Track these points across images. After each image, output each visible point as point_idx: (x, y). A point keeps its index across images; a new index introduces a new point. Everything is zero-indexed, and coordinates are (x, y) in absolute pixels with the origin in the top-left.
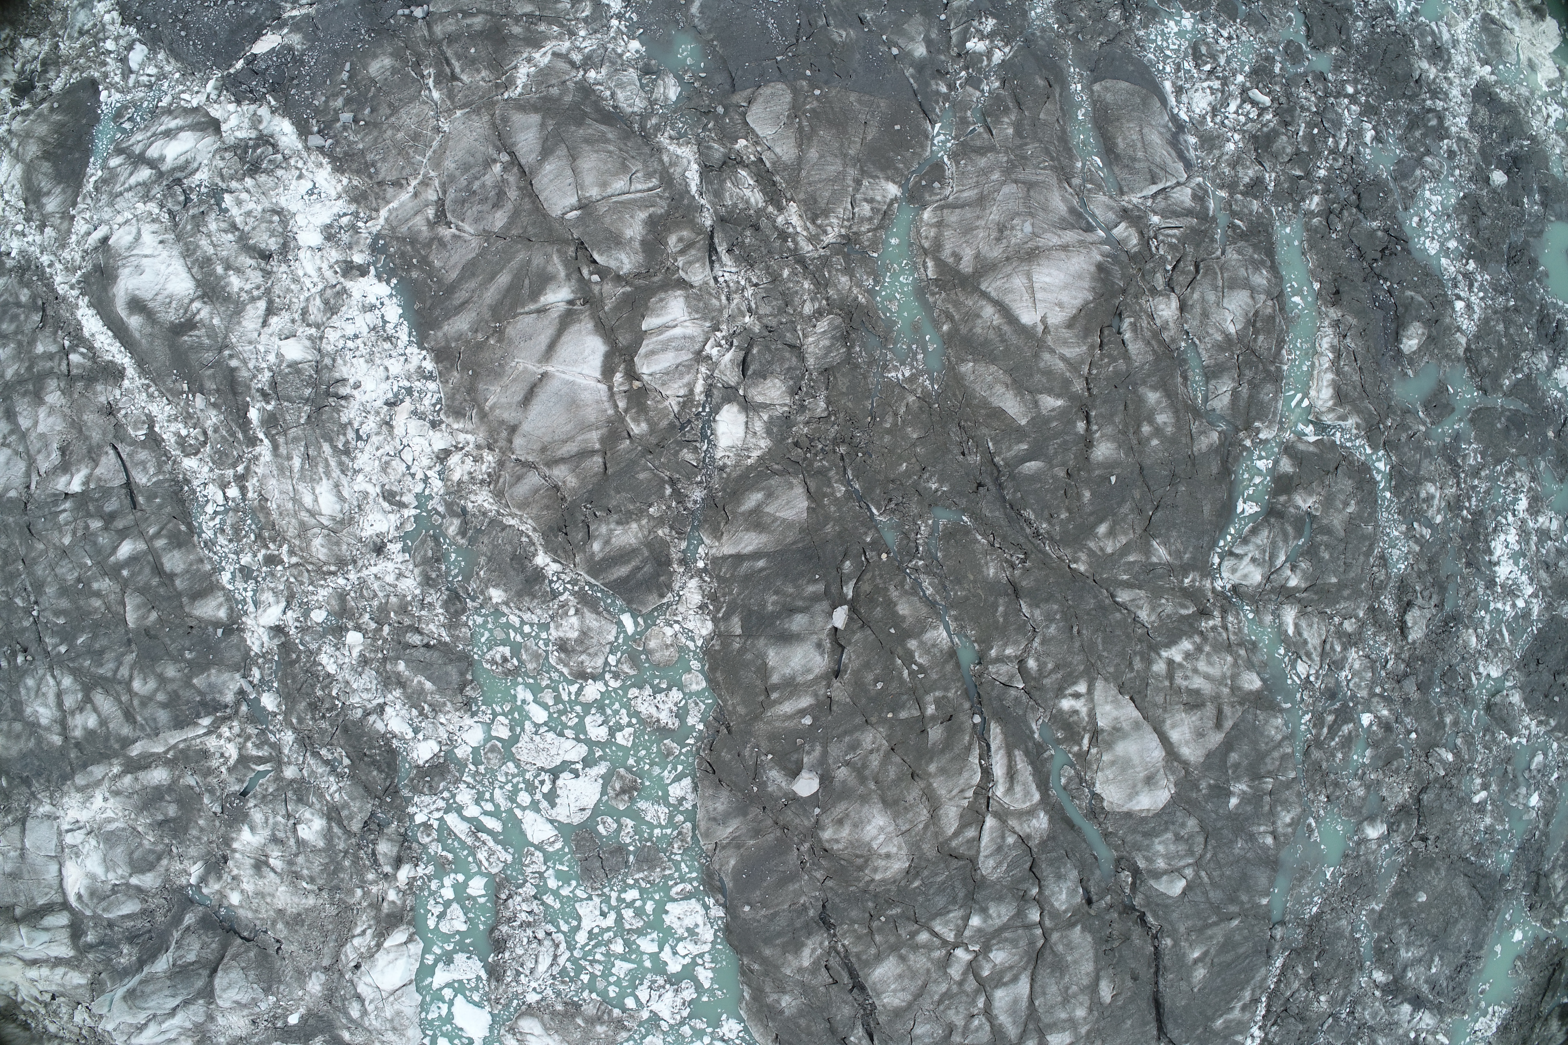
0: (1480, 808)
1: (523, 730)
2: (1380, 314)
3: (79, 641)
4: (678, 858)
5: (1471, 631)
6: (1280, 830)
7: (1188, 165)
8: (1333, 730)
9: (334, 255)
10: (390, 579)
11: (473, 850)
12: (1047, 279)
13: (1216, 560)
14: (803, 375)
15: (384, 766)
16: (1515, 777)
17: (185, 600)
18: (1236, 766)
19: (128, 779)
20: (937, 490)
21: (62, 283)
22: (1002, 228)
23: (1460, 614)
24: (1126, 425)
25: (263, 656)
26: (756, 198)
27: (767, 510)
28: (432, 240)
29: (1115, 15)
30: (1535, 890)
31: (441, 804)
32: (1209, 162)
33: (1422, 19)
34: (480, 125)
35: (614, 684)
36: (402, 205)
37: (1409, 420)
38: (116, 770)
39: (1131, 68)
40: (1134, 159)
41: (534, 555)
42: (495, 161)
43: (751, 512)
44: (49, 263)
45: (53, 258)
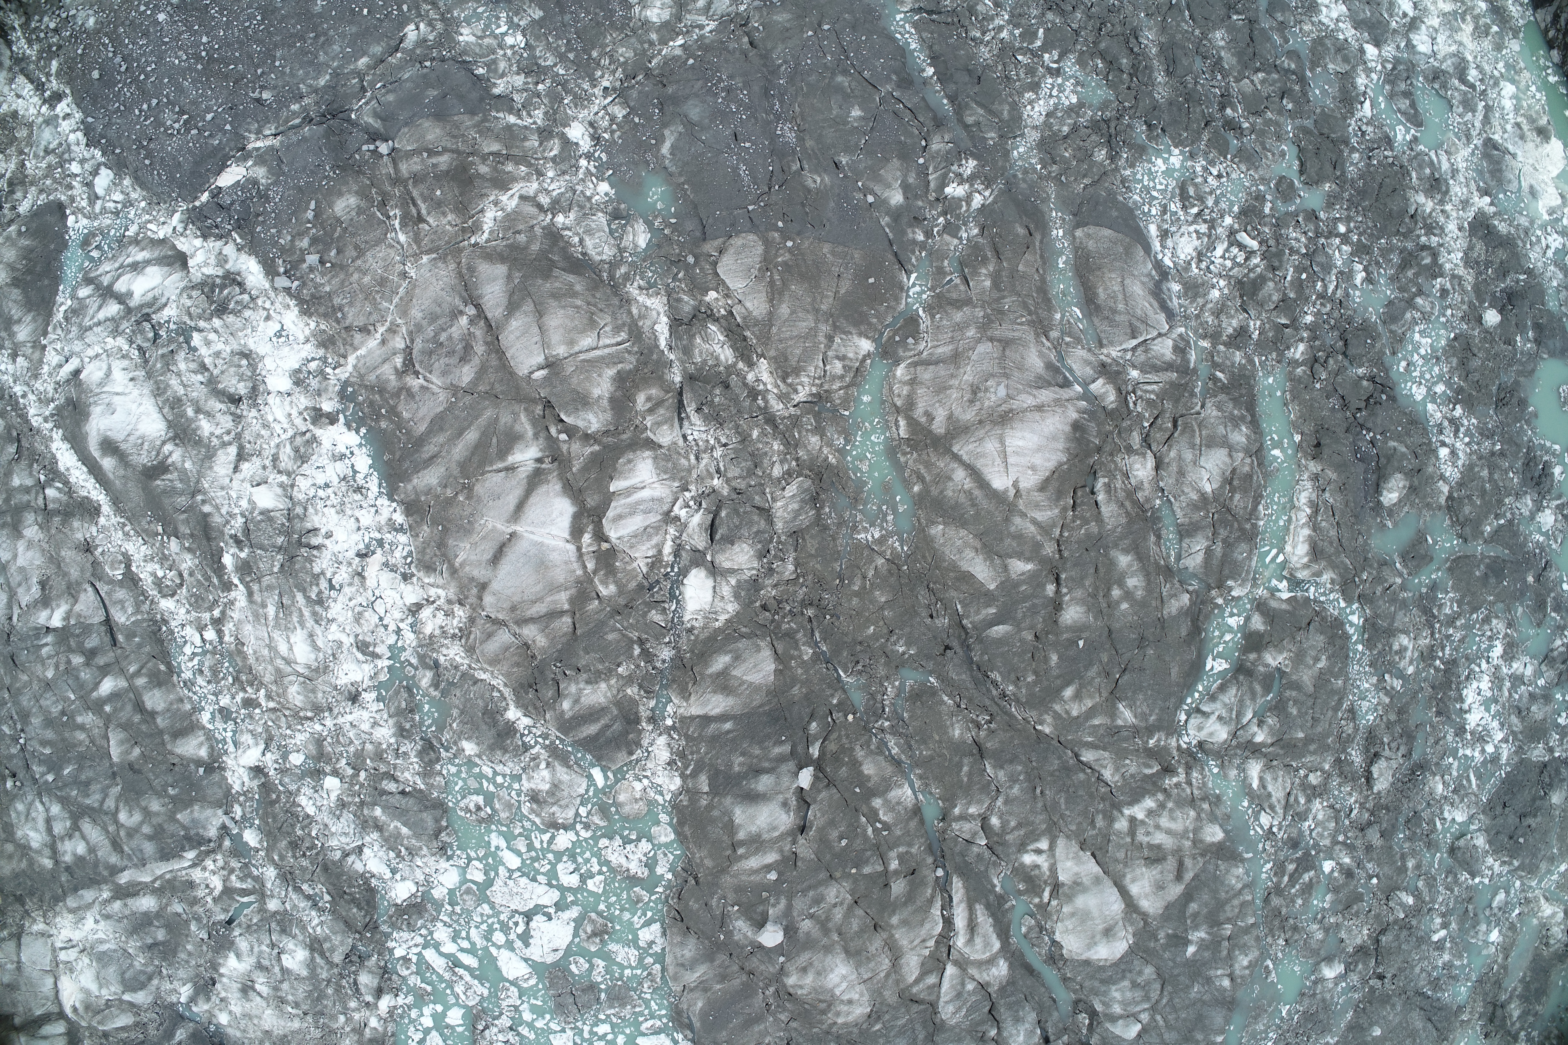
0: (1439, 946)
1: (497, 874)
2: (1361, 467)
3: (66, 772)
4: (648, 996)
5: (1437, 778)
6: (1237, 972)
7: (1170, 315)
8: (1294, 878)
9: (304, 401)
10: (365, 727)
11: (450, 985)
12: (1020, 443)
13: (1183, 717)
14: (772, 538)
15: (363, 904)
16: (1475, 915)
17: (166, 738)
18: (1195, 915)
19: (117, 905)
20: (904, 653)
21: (36, 414)
22: (975, 390)
23: (1427, 762)
24: (1096, 588)
25: (244, 794)
26: (726, 355)
27: (734, 673)
28: (401, 389)
29: (1101, 155)
30: (1491, 1020)
31: (419, 940)
32: (1193, 310)
33: (1421, 147)
34: (446, 273)
35: (585, 834)
36: (370, 352)
37: (1386, 572)
38: (106, 895)
39: (1115, 214)
40: (1114, 311)
41: (505, 710)
42: (461, 313)
43: (718, 674)
44: (22, 393)
45: (26, 388)
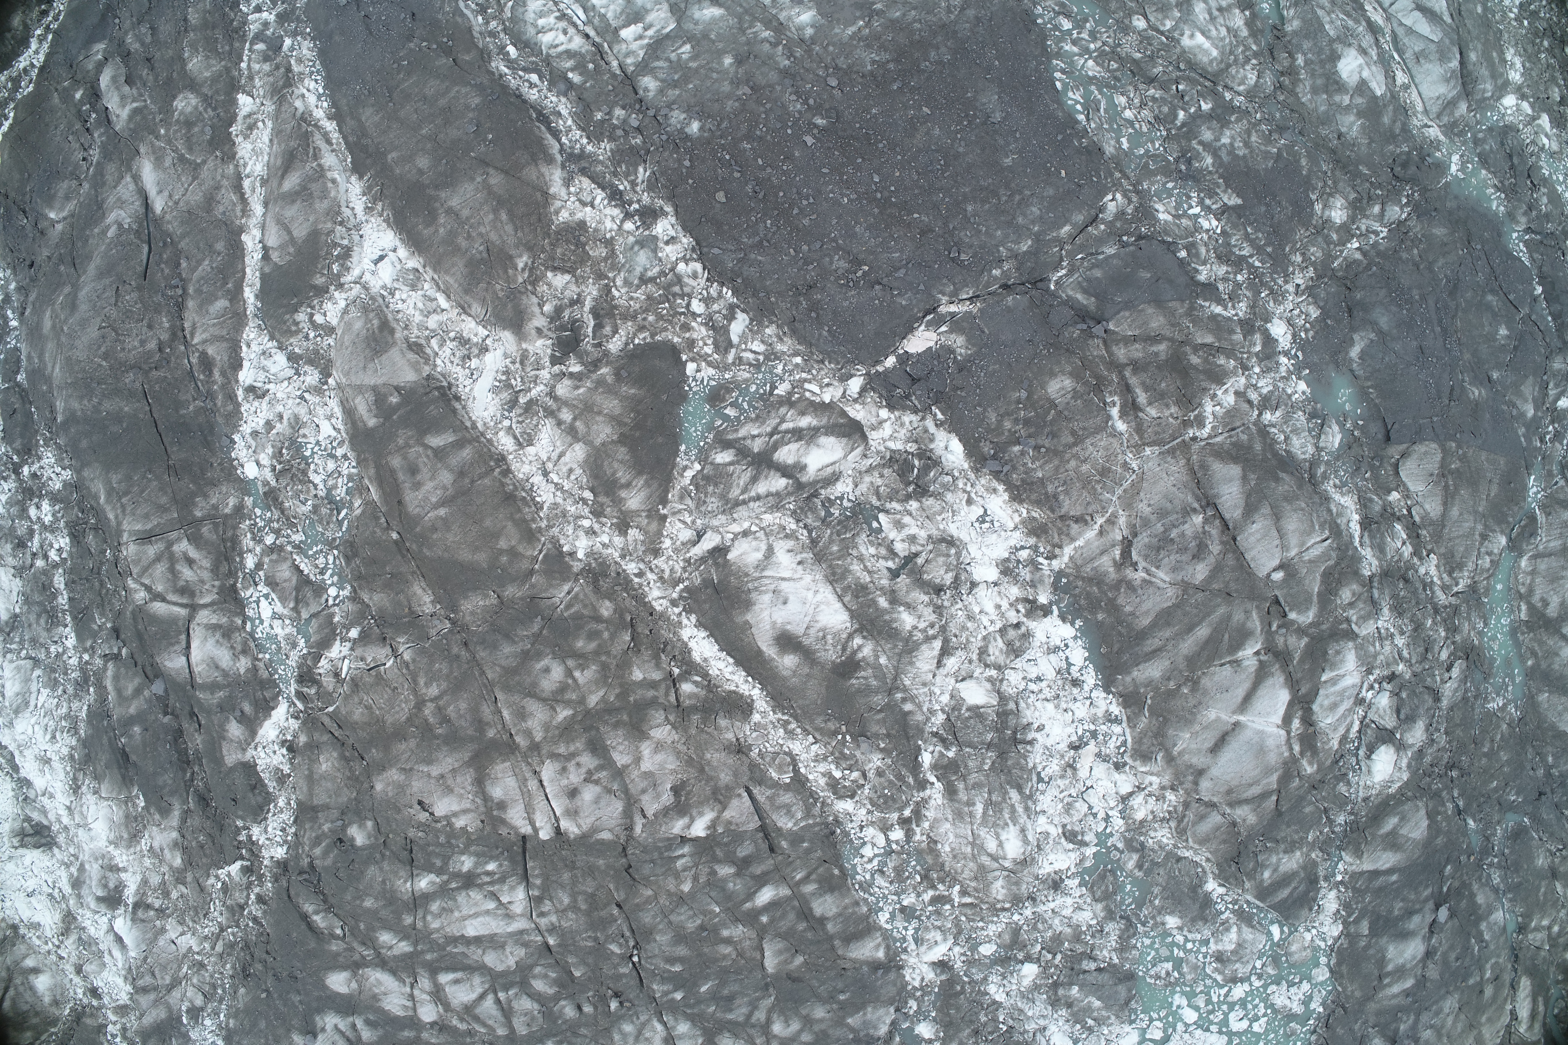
1: (1174, 1030)
3: (703, 989)
9: (1015, 592)
10: (1067, 912)
14: (1436, 714)
17: (837, 943)
20: (1513, 801)
21: (657, 597)
25: (922, 988)
26: (1408, 551)
27: (1400, 832)
28: (1119, 582)
35: (1257, 983)
36: (1088, 543)
41: (1206, 883)
42: (1194, 510)
43: (1388, 834)
44: (636, 571)
45: (642, 566)
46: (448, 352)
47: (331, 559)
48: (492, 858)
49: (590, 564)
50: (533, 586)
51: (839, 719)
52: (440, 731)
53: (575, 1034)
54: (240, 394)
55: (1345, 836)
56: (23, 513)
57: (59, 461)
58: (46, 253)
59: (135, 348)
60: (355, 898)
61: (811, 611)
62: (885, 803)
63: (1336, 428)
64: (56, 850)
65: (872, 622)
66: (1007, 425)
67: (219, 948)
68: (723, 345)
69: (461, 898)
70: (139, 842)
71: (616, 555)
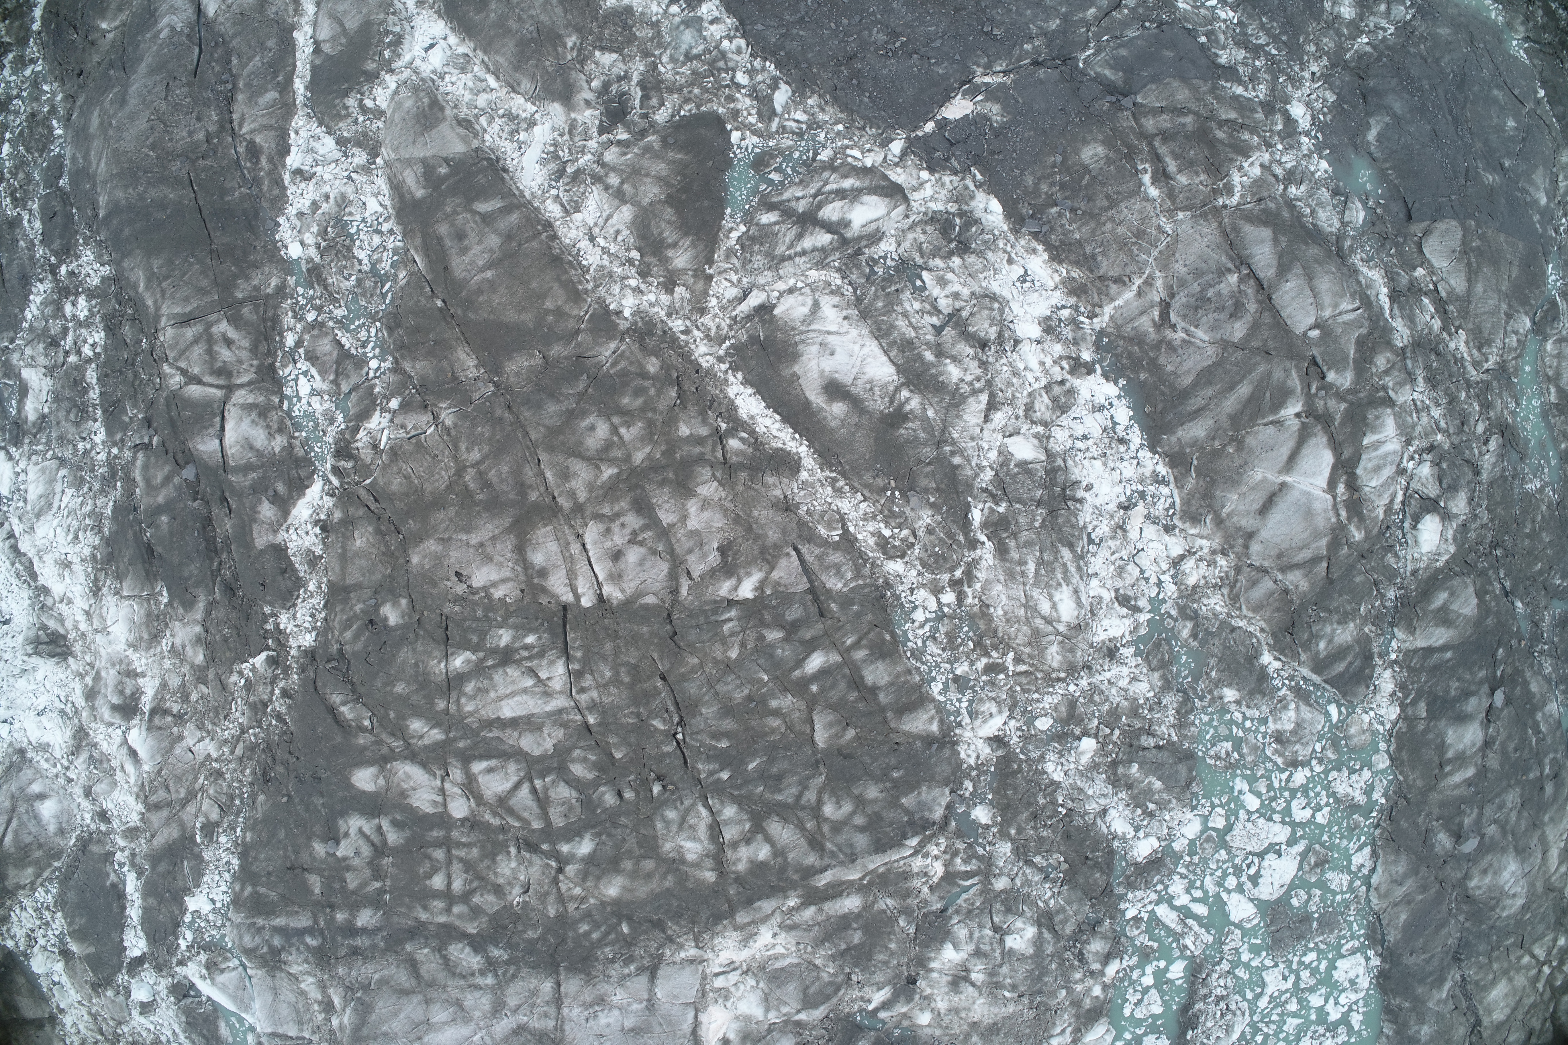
1: (1237, 818)
3: (751, 766)
9: (1058, 349)
10: (1123, 683)
14: (1476, 487)
15: (1103, 867)
17: (890, 715)
19: (809, 912)
21: (704, 354)
25: (977, 767)
26: (1436, 325)
27: (1451, 608)
28: (1160, 342)
31: (1154, 896)
34: (1210, 231)
35: (1318, 769)
36: (1127, 303)
38: (793, 902)
41: (1261, 655)
42: (1230, 270)
43: (1439, 610)
44: (683, 328)
45: (688, 323)
46: (496, 127)
47: (373, 331)
48: (532, 630)
49: (636, 323)
50: (579, 345)
51: (887, 475)
52: (480, 497)
53: (615, 825)
54: (287, 178)
55: (1397, 612)
56: (58, 311)
57: (98, 258)
58: (96, 58)
59: (183, 138)
60: (385, 685)
61: (858, 363)
62: (936, 562)
63: (1359, 205)
64: (71, 660)
65: (918, 377)
66: (1044, 187)
67: (239, 751)
68: (767, 114)
69: (498, 676)
70: (159, 643)
71: (662, 314)
